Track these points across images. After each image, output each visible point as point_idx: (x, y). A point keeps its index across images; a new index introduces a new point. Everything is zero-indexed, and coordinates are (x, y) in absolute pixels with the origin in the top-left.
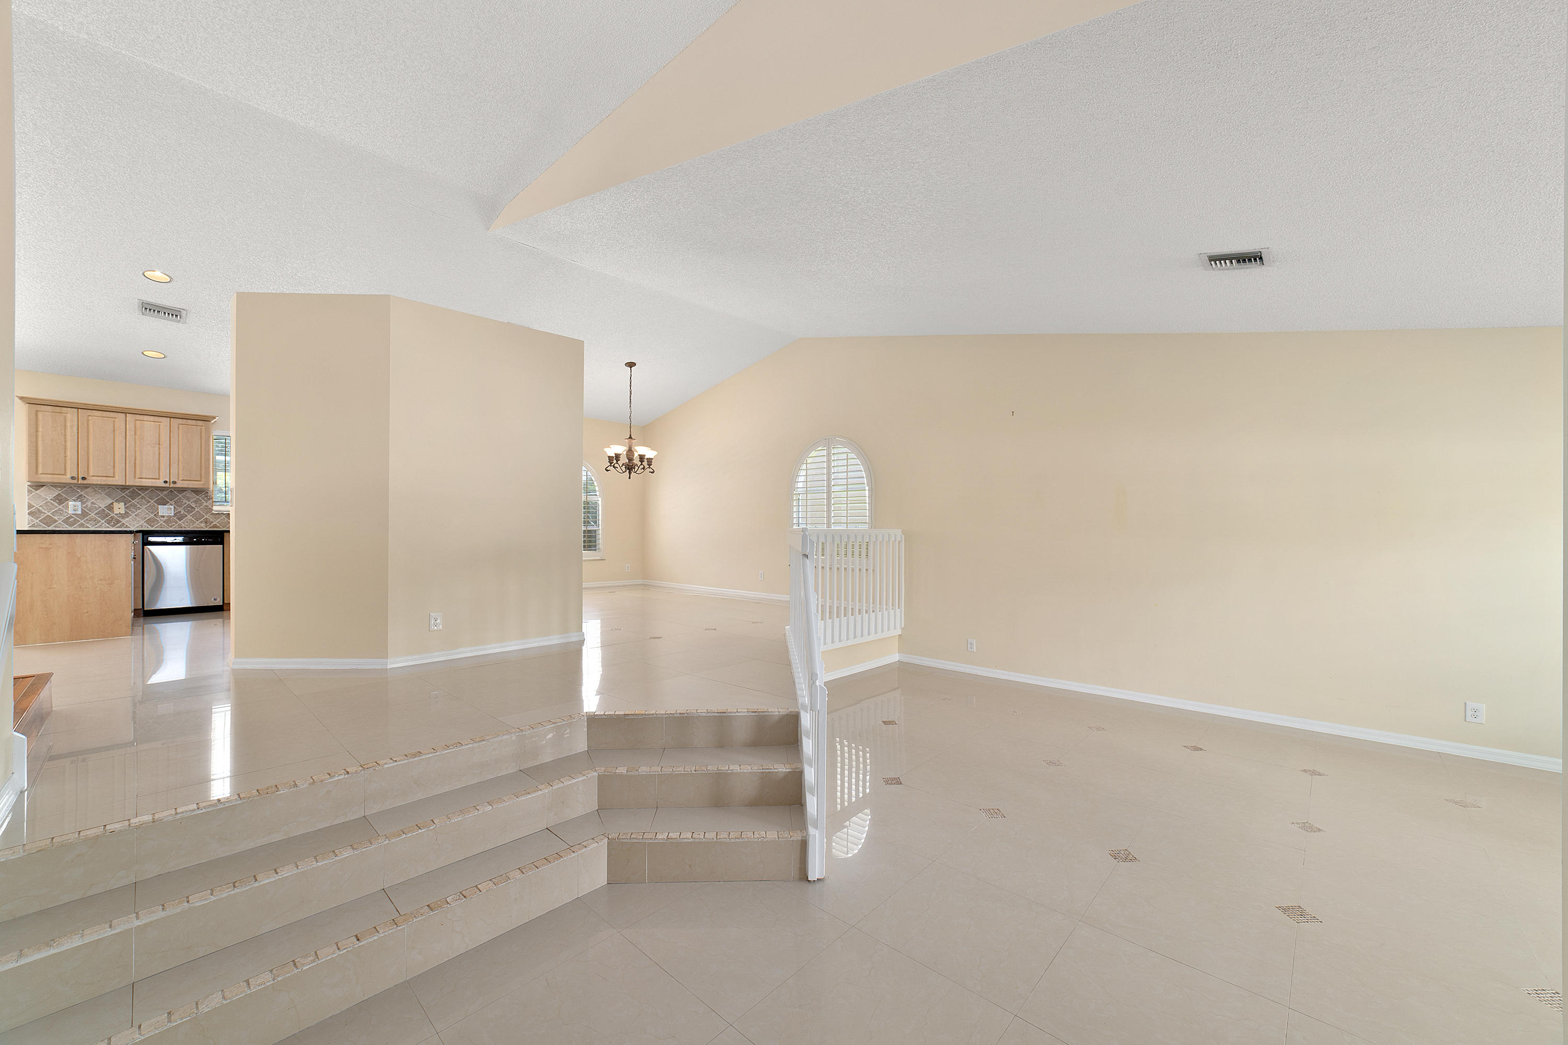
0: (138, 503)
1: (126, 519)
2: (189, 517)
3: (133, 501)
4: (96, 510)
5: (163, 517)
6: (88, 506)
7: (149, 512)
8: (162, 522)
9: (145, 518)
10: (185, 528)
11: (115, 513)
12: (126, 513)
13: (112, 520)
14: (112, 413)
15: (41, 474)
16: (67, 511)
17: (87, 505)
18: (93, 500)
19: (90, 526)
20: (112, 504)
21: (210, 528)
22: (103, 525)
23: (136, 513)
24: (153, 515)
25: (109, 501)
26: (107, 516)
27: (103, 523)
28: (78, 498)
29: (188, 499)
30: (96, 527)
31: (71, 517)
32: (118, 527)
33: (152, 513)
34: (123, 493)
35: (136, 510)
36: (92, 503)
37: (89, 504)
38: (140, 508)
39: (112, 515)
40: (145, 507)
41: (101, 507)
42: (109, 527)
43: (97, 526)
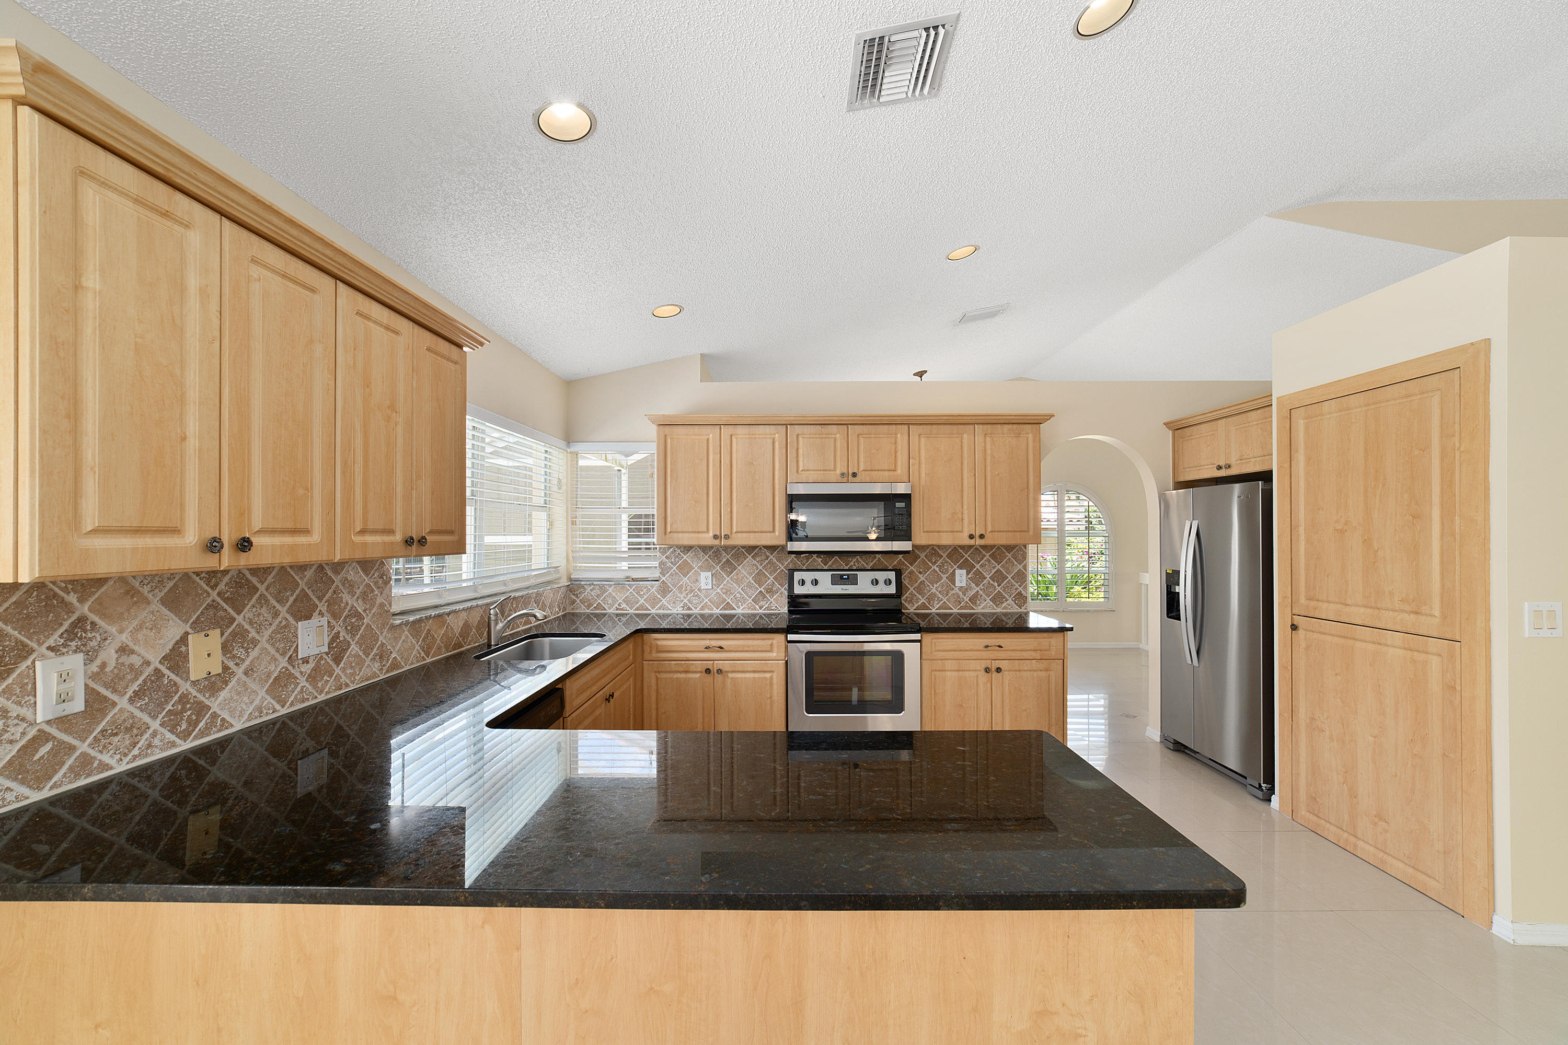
0: (251, 623)
1: (224, 694)
2: (354, 648)
3: (239, 619)
4: (136, 679)
5: (306, 661)
6: (108, 669)
7: (278, 650)
8: (303, 682)
9: (269, 676)
10: (347, 685)
11: (193, 678)
12: (226, 668)
13: (184, 710)
14: (309, 269)
15: (95, 531)
16: (25, 712)
17: (104, 665)
18: (124, 638)
19: (112, 762)
20: (184, 640)
21: (387, 672)
22: (156, 742)
23: (247, 663)
24: (283, 662)
25: (174, 629)
26: (168, 696)
27: (154, 734)
28: (71, 634)
29: (350, 586)
30: (135, 757)
31: (42, 737)
32: (202, 734)
33: (283, 654)
34: (213, 587)
35: (247, 650)
36: (124, 650)
37: (109, 655)
38: (255, 642)
39: (185, 687)
40: (267, 633)
41: (148, 663)
42: (173, 744)
43: (136, 751)
